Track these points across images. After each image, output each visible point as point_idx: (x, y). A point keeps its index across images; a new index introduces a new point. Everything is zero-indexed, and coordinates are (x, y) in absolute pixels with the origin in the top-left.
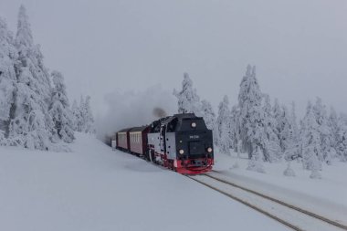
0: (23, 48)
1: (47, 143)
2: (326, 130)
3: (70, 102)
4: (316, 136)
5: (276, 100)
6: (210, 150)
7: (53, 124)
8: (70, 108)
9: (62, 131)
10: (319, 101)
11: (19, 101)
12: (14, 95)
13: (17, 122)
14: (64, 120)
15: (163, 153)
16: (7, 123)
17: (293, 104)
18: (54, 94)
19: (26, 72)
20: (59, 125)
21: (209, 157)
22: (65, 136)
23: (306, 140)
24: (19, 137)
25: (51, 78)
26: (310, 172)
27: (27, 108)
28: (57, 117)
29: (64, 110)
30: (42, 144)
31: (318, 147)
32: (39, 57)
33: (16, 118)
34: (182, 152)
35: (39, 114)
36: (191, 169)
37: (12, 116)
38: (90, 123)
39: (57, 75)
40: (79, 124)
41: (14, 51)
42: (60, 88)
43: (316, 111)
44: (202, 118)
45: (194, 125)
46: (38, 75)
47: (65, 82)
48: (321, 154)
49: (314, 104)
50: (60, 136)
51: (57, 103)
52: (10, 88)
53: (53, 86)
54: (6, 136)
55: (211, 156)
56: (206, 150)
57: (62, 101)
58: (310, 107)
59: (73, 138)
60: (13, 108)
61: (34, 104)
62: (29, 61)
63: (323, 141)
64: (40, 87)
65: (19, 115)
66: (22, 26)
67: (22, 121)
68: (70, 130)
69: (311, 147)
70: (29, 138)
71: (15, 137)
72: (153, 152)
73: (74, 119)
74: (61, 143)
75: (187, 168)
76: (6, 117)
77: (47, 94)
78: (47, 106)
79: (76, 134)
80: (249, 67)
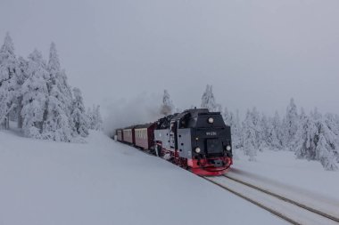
0: (54, 72)
1: (69, 137)
2: (259, 128)
3: (86, 109)
4: (253, 132)
5: (226, 109)
6: (228, 148)
7: (74, 124)
8: (86, 113)
9: (80, 129)
10: (254, 109)
11: (50, 108)
12: (47, 104)
13: (49, 123)
14: (81, 121)
15: (173, 150)
16: (41, 124)
17: (238, 111)
18: (75, 103)
19: (55, 88)
20: (78, 125)
21: (228, 155)
22: (82, 132)
23: (246, 135)
24: (50, 133)
25: (72, 93)
26: (249, 157)
27: (55, 113)
28: (76, 119)
29: (82, 115)
30: (66, 138)
31: (254, 139)
32: (65, 78)
33: (48, 120)
34: (198, 150)
35: (64, 117)
36: (208, 169)
37: (45, 119)
38: (99, 123)
39: (77, 90)
40: (92, 124)
41: (47, 73)
42: (79, 99)
43: (253, 116)
44: (219, 113)
45: (211, 120)
46: (63, 90)
47: (82, 95)
48: (256, 145)
49: (251, 111)
50: (79, 133)
51: (76, 110)
52: (44, 99)
53: (74, 98)
54: (41, 132)
55: (230, 155)
56: (225, 148)
57: (80, 109)
58: (248, 113)
59: (88, 134)
60: (46, 113)
61: (60, 111)
62: (57, 80)
63: (257, 136)
64: (65, 98)
65: (50, 118)
66: (53, 56)
67: (52, 122)
68: (86, 129)
69: (250, 140)
70: (57, 133)
71: (47, 133)
72: (160, 148)
73: (89, 121)
74: (79, 137)
75: (204, 168)
76: (41, 119)
77: (69, 103)
78: (70, 111)
79: (90, 131)
80: (208, 86)
